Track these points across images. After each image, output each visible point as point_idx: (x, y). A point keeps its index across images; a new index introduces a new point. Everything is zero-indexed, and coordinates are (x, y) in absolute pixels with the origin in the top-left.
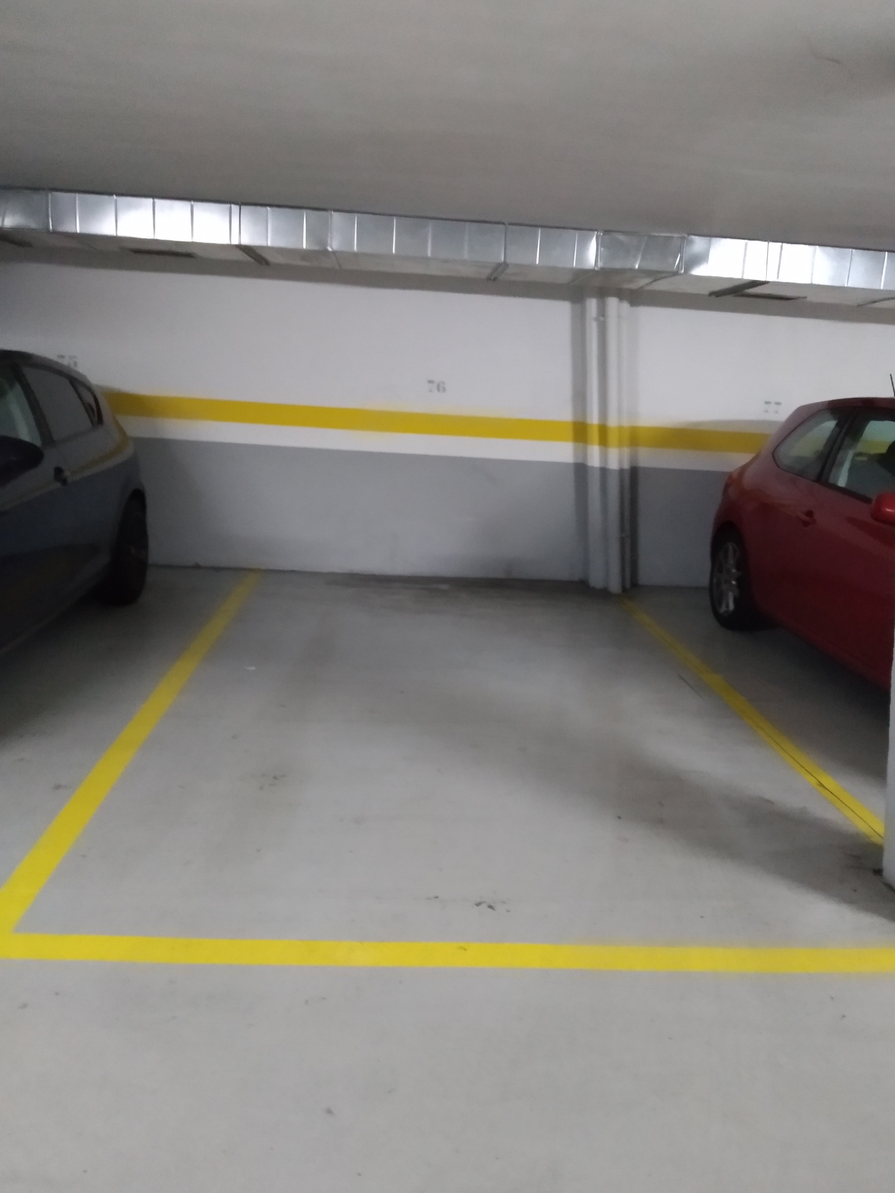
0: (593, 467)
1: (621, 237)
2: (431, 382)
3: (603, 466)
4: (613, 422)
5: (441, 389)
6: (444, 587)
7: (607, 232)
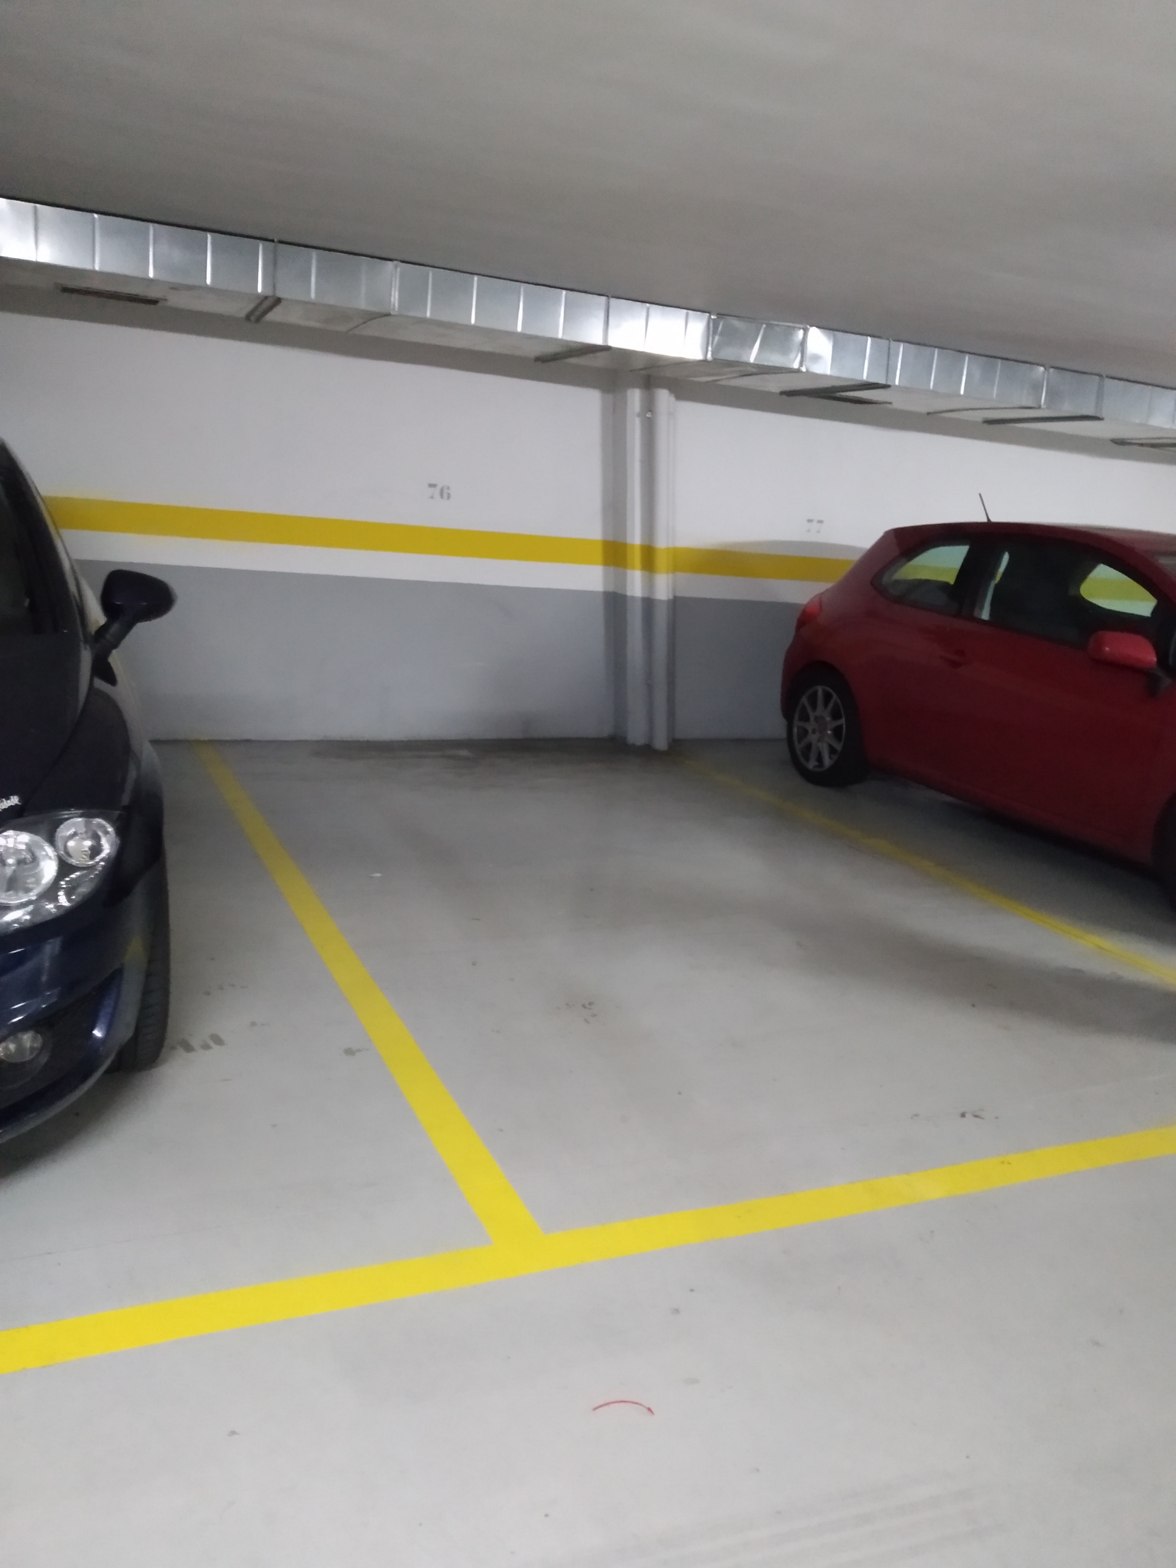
0: (633, 597)
1: (736, 323)
2: (432, 486)
3: (646, 596)
4: (662, 543)
5: (445, 495)
6: (464, 753)
7: (720, 315)
